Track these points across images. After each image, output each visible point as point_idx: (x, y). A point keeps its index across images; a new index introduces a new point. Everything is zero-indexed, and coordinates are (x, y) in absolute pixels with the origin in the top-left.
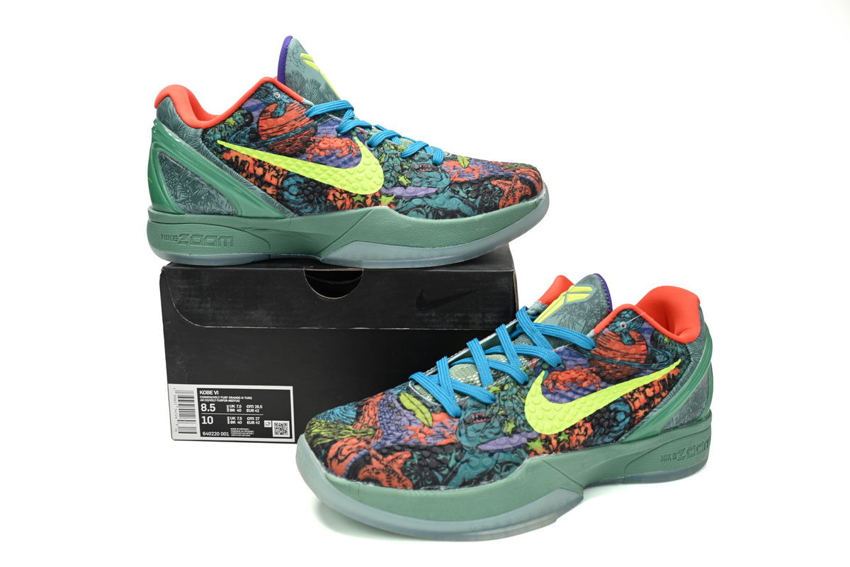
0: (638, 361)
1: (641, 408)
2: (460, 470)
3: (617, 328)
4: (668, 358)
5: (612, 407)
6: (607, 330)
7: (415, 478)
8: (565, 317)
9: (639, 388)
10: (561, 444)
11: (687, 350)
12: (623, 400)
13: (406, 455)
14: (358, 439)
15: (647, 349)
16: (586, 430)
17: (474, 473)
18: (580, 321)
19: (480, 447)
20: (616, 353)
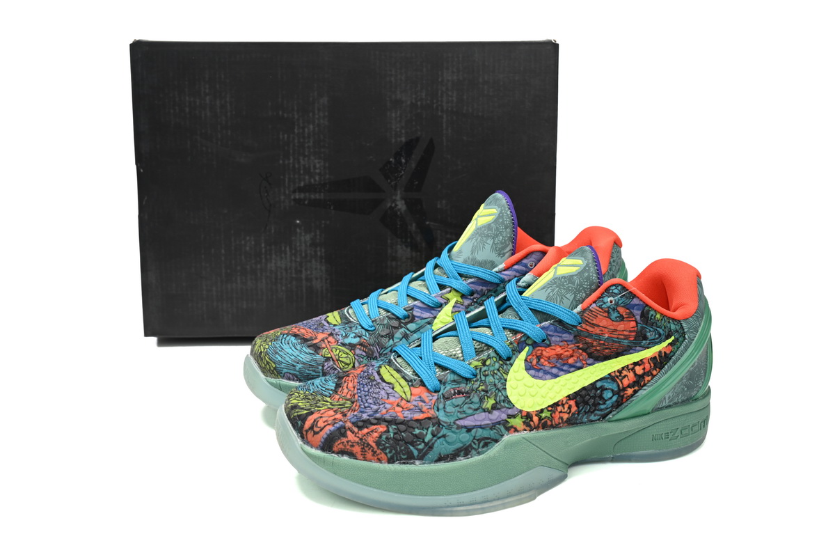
0: (626, 337)
1: (629, 386)
2: (436, 445)
3: (605, 303)
4: (660, 335)
5: (599, 385)
6: (594, 305)
7: (390, 452)
8: (553, 291)
9: (628, 365)
10: (543, 421)
11: (682, 327)
12: (611, 377)
13: (382, 428)
14: (334, 411)
15: (637, 326)
16: (570, 408)
17: (450, 449)
18: (568, 296)
19: (457, 422)
20: (603, 329)
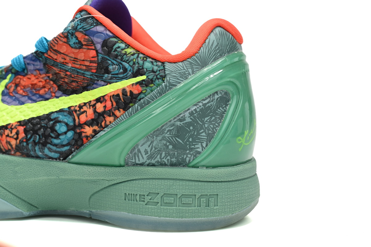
0: (88, 68)
1: (85, 123)
3: (66, 29)
4: (125, 70)
5: (53, 116)
9: (90, 101)
11: (163, 69)
12: (70, 111)
15: (98, 56)
16: (17, 133)
